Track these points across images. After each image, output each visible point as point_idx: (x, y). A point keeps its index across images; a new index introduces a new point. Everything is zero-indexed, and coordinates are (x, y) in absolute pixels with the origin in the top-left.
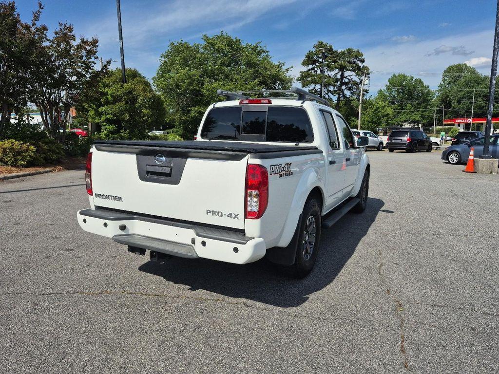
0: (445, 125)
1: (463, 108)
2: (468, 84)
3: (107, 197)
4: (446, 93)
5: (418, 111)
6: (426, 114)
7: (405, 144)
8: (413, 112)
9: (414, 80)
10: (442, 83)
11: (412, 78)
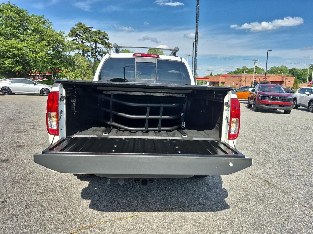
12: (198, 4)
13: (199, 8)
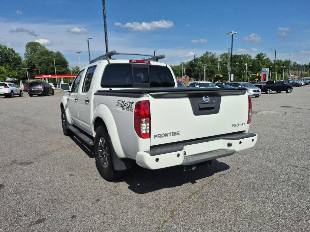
0: (36, 79)
1: (43, 69)
2: (42, 54)
3: (166, 135)
4: (30, 59)
5: (15, 70)
6: (21, 72)
7: (41, 91)
8: (12, 70)
9: (7, 49)
10: (26, 52)
11: (6, 48)
12: (104, 4)
13: (106, 8)
